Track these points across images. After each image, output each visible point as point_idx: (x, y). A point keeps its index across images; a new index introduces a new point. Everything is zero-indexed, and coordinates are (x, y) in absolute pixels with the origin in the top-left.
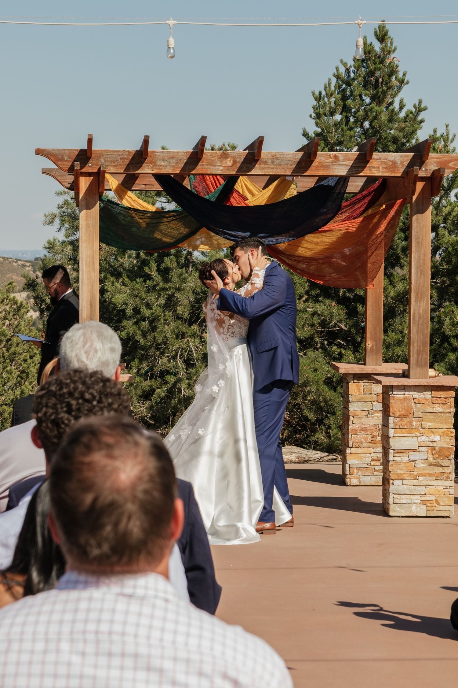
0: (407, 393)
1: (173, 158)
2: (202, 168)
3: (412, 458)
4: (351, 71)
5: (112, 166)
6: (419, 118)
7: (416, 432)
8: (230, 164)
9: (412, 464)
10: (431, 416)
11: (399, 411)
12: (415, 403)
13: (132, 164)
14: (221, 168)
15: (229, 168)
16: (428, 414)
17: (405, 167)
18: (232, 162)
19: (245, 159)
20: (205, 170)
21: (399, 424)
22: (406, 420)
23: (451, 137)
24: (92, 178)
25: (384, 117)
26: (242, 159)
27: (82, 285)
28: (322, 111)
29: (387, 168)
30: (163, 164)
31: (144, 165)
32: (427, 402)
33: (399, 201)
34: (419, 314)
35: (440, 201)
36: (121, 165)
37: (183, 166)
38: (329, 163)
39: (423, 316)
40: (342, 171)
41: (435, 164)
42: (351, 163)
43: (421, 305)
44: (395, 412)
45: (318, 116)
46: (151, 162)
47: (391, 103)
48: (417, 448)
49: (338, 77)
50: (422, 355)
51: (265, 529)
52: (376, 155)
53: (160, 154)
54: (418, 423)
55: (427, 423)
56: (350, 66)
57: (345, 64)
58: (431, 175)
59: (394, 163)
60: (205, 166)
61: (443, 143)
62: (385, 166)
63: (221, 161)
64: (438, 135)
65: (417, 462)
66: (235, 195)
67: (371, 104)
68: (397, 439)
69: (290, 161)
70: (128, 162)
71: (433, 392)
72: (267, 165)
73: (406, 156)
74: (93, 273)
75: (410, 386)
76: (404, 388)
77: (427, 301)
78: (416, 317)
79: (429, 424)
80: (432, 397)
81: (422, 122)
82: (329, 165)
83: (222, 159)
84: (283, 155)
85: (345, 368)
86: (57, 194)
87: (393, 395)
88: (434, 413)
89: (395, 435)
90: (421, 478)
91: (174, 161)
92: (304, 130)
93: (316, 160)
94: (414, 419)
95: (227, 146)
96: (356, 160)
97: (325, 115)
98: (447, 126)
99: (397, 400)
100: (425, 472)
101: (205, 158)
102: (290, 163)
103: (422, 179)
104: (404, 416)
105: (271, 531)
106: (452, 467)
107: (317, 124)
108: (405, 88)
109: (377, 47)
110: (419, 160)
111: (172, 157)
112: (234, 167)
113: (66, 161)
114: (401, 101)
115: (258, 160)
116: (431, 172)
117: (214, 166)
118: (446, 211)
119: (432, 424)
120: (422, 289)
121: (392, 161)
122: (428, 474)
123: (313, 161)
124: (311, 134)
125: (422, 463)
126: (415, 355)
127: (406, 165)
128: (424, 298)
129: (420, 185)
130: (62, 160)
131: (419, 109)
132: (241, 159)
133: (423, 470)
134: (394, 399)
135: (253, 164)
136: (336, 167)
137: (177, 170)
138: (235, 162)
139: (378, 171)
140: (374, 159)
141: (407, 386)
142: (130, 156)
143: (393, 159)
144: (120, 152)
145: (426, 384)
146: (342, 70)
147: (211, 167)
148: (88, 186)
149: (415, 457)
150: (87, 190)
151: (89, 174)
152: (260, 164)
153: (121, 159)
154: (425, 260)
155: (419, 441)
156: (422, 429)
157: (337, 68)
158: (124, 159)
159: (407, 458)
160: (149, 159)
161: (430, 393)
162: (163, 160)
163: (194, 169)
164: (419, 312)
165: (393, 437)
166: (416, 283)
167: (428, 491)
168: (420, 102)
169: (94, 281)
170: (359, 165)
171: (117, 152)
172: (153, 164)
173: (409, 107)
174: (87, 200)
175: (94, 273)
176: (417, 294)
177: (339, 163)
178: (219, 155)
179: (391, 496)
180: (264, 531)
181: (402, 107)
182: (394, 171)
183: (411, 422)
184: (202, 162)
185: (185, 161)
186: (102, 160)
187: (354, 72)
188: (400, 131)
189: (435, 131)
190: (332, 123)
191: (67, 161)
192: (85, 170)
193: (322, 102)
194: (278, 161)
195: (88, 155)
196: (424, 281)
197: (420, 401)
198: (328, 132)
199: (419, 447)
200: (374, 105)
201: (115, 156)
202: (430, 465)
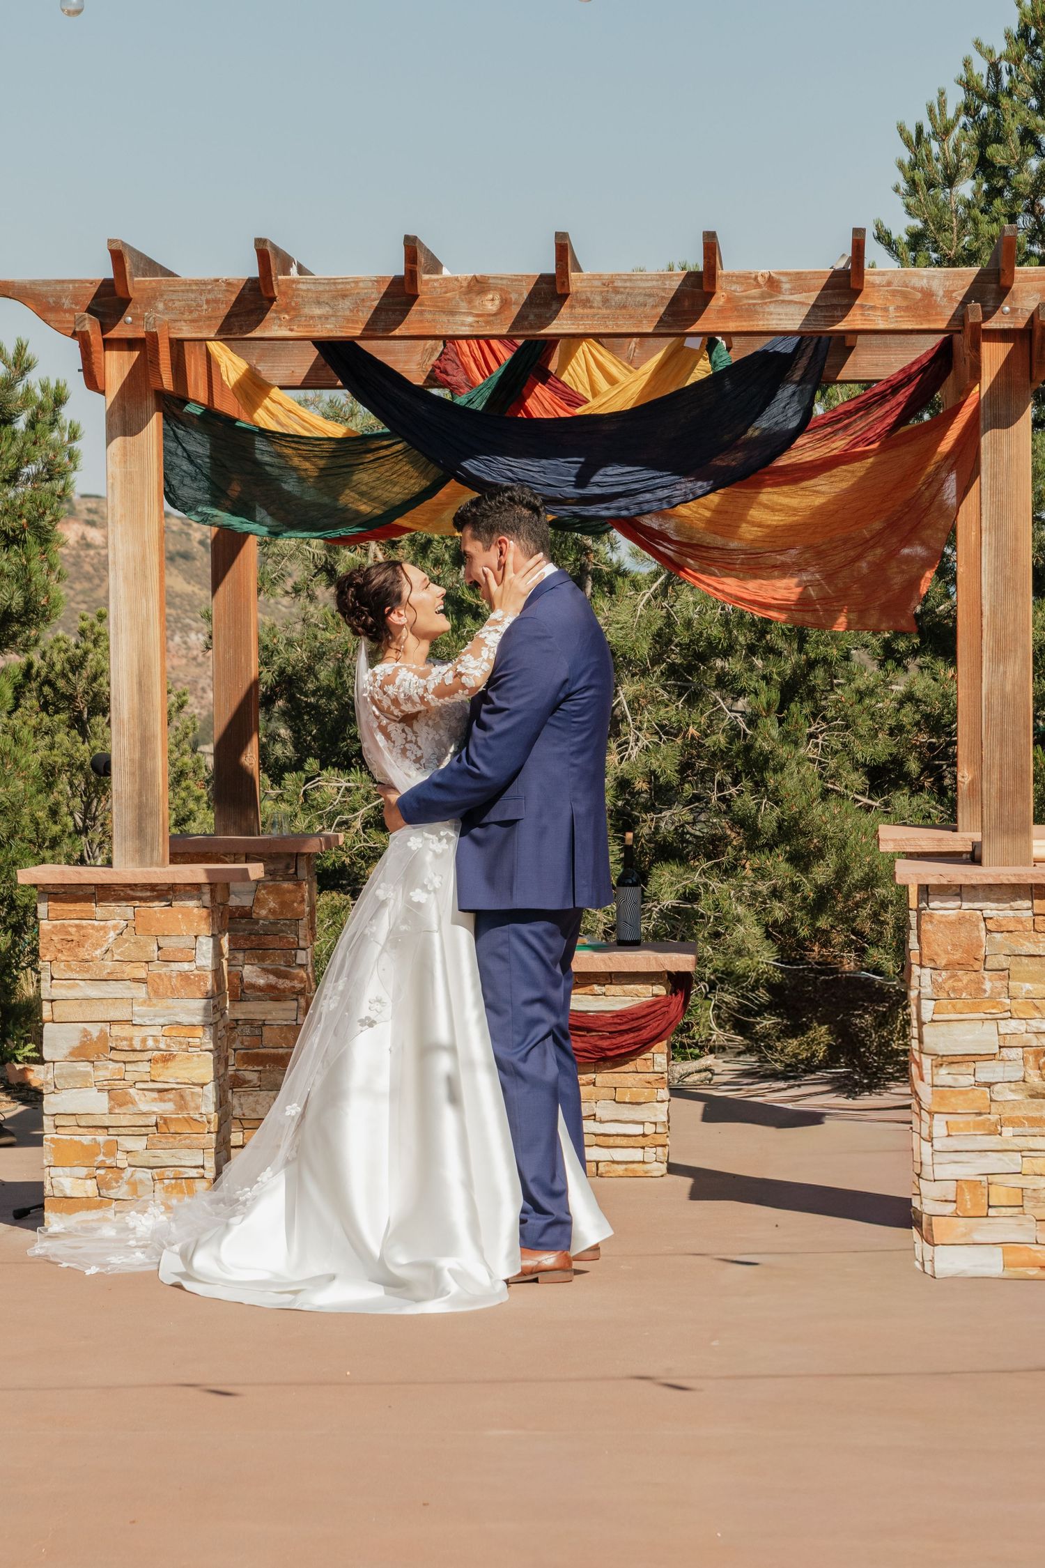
0: (966, 905)
1: (344, 296)
2: (421, 321)
3: (983, 1077)
4: (1004, 70)
5: (185, 321)
7: (994, 1007)
8: (492, 307)
9: (984, 1093)
10: (1033, 966)
11: (947, 952)
12: (988, 931)
13: (237, 315)
14: (470, 319)
15: (490, 318)
16: (1025, 960)
17: (956, 305)
18: (497, 302)
19: (530, 295)
20: (427, 324)
21: (946, 986)
22: (965, 978)
24: (137, 353)
26: (525, 295)
27: (116, 634)
29: (910, 309)
30: (317, 311)
31: (268, 316)
32: (1020, 927)
34: (1003, 696)
36: (209, 318)
37: (369, 316)
38: (754, 298)
39: (1015, 698)
40: (788, 319)
41: (1037, 296)
42: (811, 298)
43: (1010, 670)
44: (937, 954)
45: (913, 188)
46: (286, 310)
48: (996, 1050)
49: (968, 86)
50: (1014, 804)
51: (543, 1268)
52: (877, 274)
53: (309, 286)
54: (999, 984)
55: (1022, 984)
56: (1000, 58)
57: (986, 53)
58: (1027, 324)
59: (928, 294)
60: (428, 316)
62: (904, 304)
63: (470, 302)
65: (996, 1088)
66: (540, 390)
68: (943, 1028)
69: (650, 296)
70: (227, 311)
71: (1036, 902)
72: (591, 307)
73: (960, 275)
74: (144, 600)
75: (973, 887)
76: (959, 891)
77: (1025, 660)
78: (996, 700)
79: (1028, 986)
80: (1035, 915)
82: (754, 305)
83: (473, 296)
84: (630, 280)
85: (894, 840)
87: (928, 911)
88: (1040, 956)
89: (936, 1017)
90: (1008, 1131)
91: (347, 303)
93: (719, 293)
94: (986, 974)
96: (823, 289)
97: (931, 185)
99: (940, 922)
100: (1018, 1113)
101: (425, 293)
102: (650, 301)
103: (999, 335)
104: (960, 965)
105: (559, 1275)
110: (994, 286)
111: (338, 291)
112: (503, 316)
113: (66, 311)
115: (563, 297)
116: (1028, 315)
117: (452, 313)
119: (1036, 986)
120: (1011, 628)
121: (922, 290)
122: (1027, 1119)
123: (711, 295)
125: (1012, 1091)
126: (995, 804)
127: (960, 299)
128: (1016, 651)
130: (58, 306)
132: (521, 294)
133: (1013, 1109)
134: (931, 922)
135: (554, 307)
136: (772, 308)
137: (355, 328)
138: (505, 303)
139: (886, 317)
140: (873, 285)
141: (967, 886)
142: (232, 292)
143: (924, 283)
144: (205, 283)
145: (1014, 880)
146: (981, 67)
147: (444, 318)
148: (126, 374)
149: (992, 1075)
150: (124, 384)
151: (129, 344)
152: (572, 307)
153: (208, 302)
154: (1015, 550)
155: (1002, 1031)
156: (1008, 1001)
157: (967, 64)
158: (216, 301)
159: (972, 1078)
160: (280, 301)
161: (1027, 904)
162: (319, 303)
163: (400, 323)
164: (1003, 690)
165: (933, 1021)
166: (994, 612)
167: (1027, 1166)
169: (148, 620)
170: (835, 301)
171: (196, 284)
172: (292, 313)
174: (124, 409)
175: (147, 601)
176: (997, 642)
177: (781, 298)
178: (465, 284)
180: (539, 1275)
182: (926, 317)
183: (980, 982)
184: (420, 305)
185: (376, 303)
186: (161, 306)
187: (1010, 72)
190: (950, 205)
191: (71, 311)
192: (118, 332)
193: (922, 152)
194: (619, 297)
195: (120, 292)
196: (1017, 606)
197: (1001, 926)
198: (941, 228)
199: (1000, 1047)
201: (193, 296)
202: (1032, 1096)
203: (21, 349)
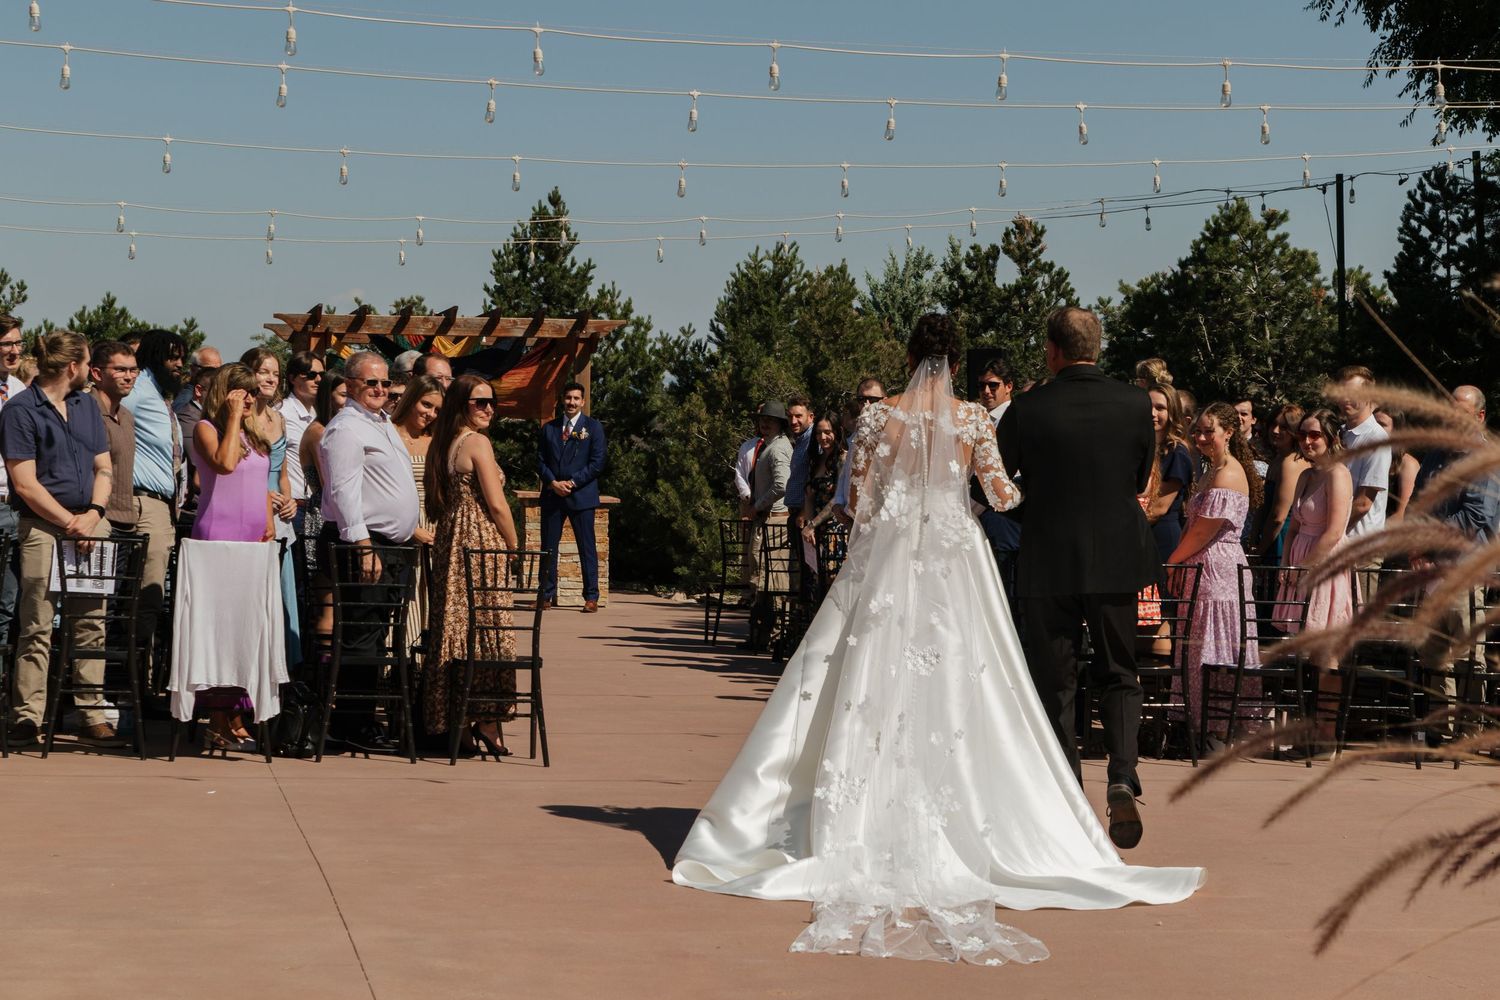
1: (385, 322)
2: (409, 330)
5: (337, 328)
6: (589, 275)
8: (431, 326)
13: (353, 326)
14: (424, 330)
15: (429, 330)
17: (569, 331)
23: (616, 293)
25: (557, 274)
26: (441, 322)
28: (501, 269)
29: (556, 331)
30: (377, 326)
31: (362, 327)
33: (565, 357)
35: (606, 351)
36: (344, 327)
37: (393, 328)
38: (509, 327)
40: (519, 333)
41: (593, 329)
42: (526, 327)
45: (498, 273)
46: (367, 325)
47: (563, 262)
49: (515, 237)
52: (547, 320)
53: (375, 318)
56: (526, 227)
57: (522, 225)
58: (590, 337)
59: (561, 327)
61: (609, 298)
62: (554, 330)
63: (424, 325)
64: (606, 290)
67: (544, 261)
69: (476, 324)
70: (349, 325)
72: (460, 327)
73: (570, 321)
81: (591, 278)
83: (424, 323)
84: (472, 320)
86: (252, 338)
91: (386, 324)
92: (485, 286)
93: (499, 325)
95: (415, 298)
96: (530, 324)
97: (504, 272)
98: (613, 283)
101: (410, 322)
102: (476, 326)
103: (582, 340)
106: (607, 567)
107: (497, 281)
108: (576, 247)
109: (551, 209)
110: (580, 325)
111: (384, 320)
112: (434, 329)
114: (573, 259)
115: (452, 325)
116: (590, 334)
117: (419, 328)
118: (612, 359)
121: (559, 326)
123: (496, 325)
124: (491, 287)
127: (570, 329)
129: (581, 346)
130: (297, 323)
131: (589, 267)
135: (449, 327)
136: (515, 330)
137: (389, 331)
138: (434, 325)
139: (548, 334)
140: (545, 324)
142: (351, 319)
143: (560, 324)
144: (342, 316)
146: (519, 230)
147: (416, 329)
148: (317, 343)
151: (317, 335)
152: (454, 326)
153: (344, 322)
157: (515, 229)
158: (347, 322)
162: (377, 324)
163: (403, 330)
168: (590, 261)
170: (533, 328)
171: (340, 317)
173: (580, 263)
177: (517, 327)
178: (422, 319)
179: (559, 590)
181: (573, 264)
182: (560, 334)
185: (395, 324)
186: (328, 323)
187: (530, 233)
188: (571, 286)
189: (604, 286)
190: (510, 279)
192: (316, 330)
193: (501, 260)
194: (468, 324)
195: (317, 319)
198: (507, 287)
200: (548, 263)
201: (339, 320)
203: (193, 321)
